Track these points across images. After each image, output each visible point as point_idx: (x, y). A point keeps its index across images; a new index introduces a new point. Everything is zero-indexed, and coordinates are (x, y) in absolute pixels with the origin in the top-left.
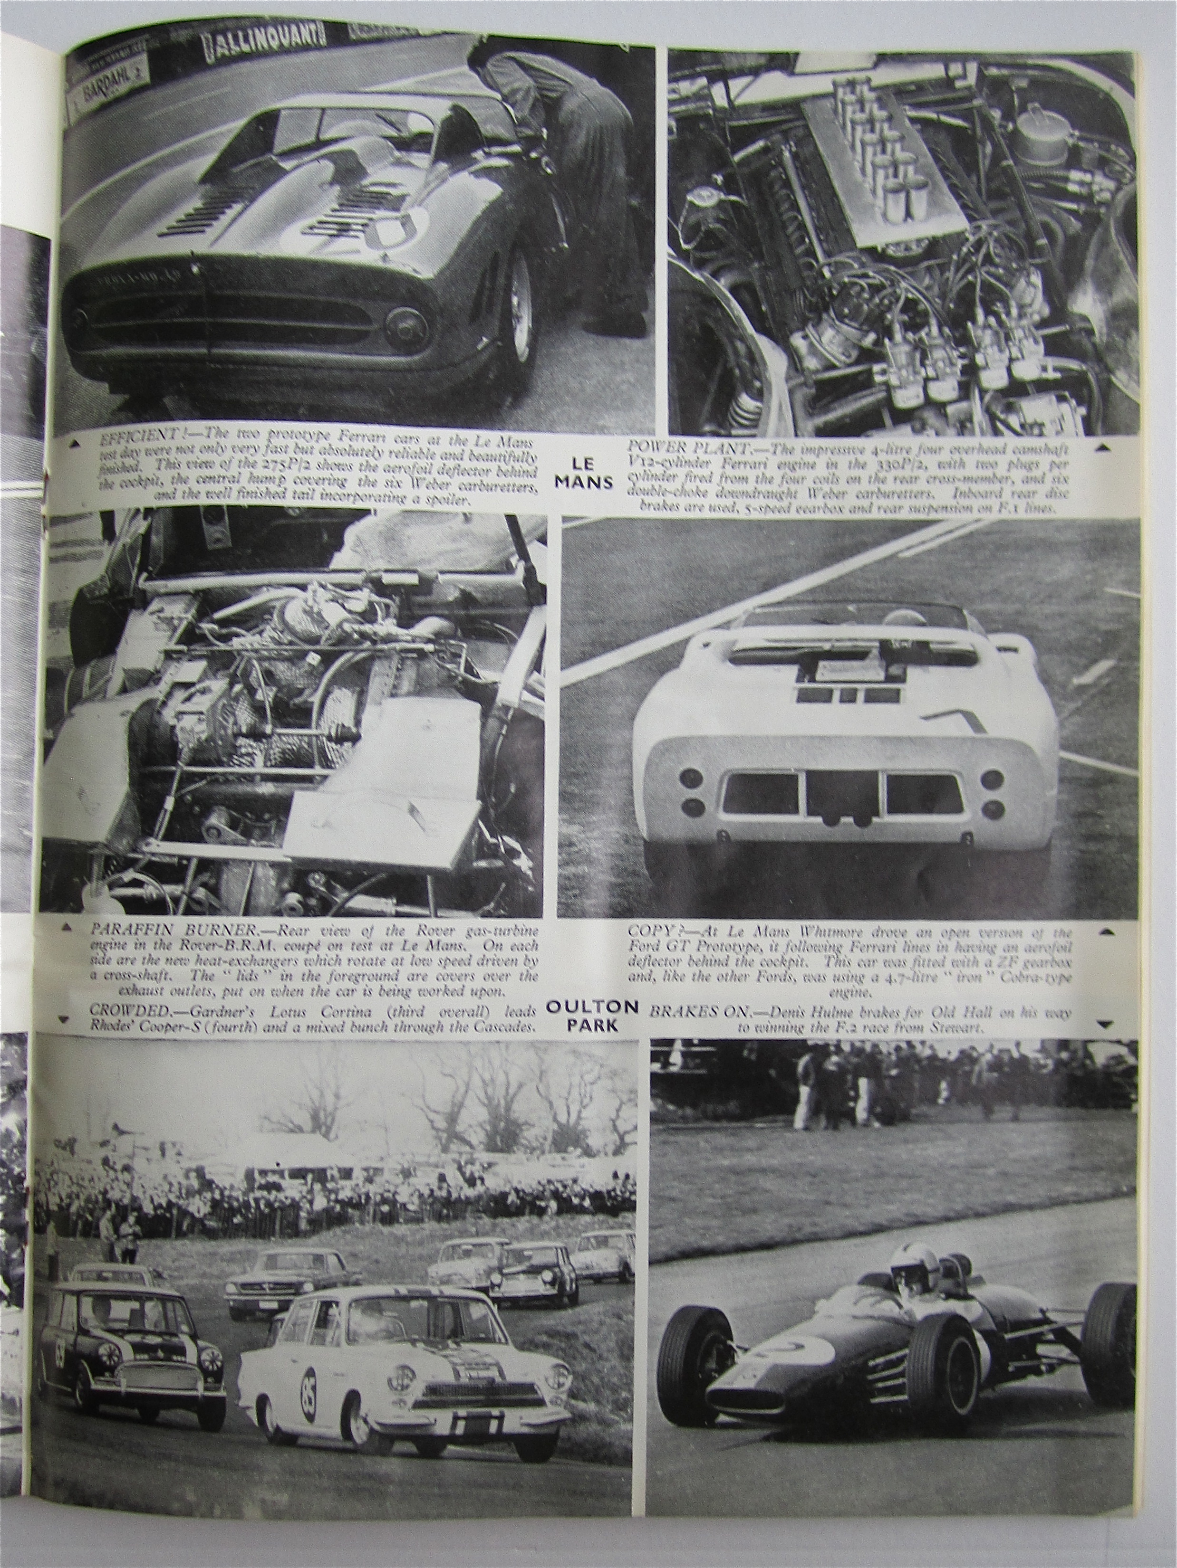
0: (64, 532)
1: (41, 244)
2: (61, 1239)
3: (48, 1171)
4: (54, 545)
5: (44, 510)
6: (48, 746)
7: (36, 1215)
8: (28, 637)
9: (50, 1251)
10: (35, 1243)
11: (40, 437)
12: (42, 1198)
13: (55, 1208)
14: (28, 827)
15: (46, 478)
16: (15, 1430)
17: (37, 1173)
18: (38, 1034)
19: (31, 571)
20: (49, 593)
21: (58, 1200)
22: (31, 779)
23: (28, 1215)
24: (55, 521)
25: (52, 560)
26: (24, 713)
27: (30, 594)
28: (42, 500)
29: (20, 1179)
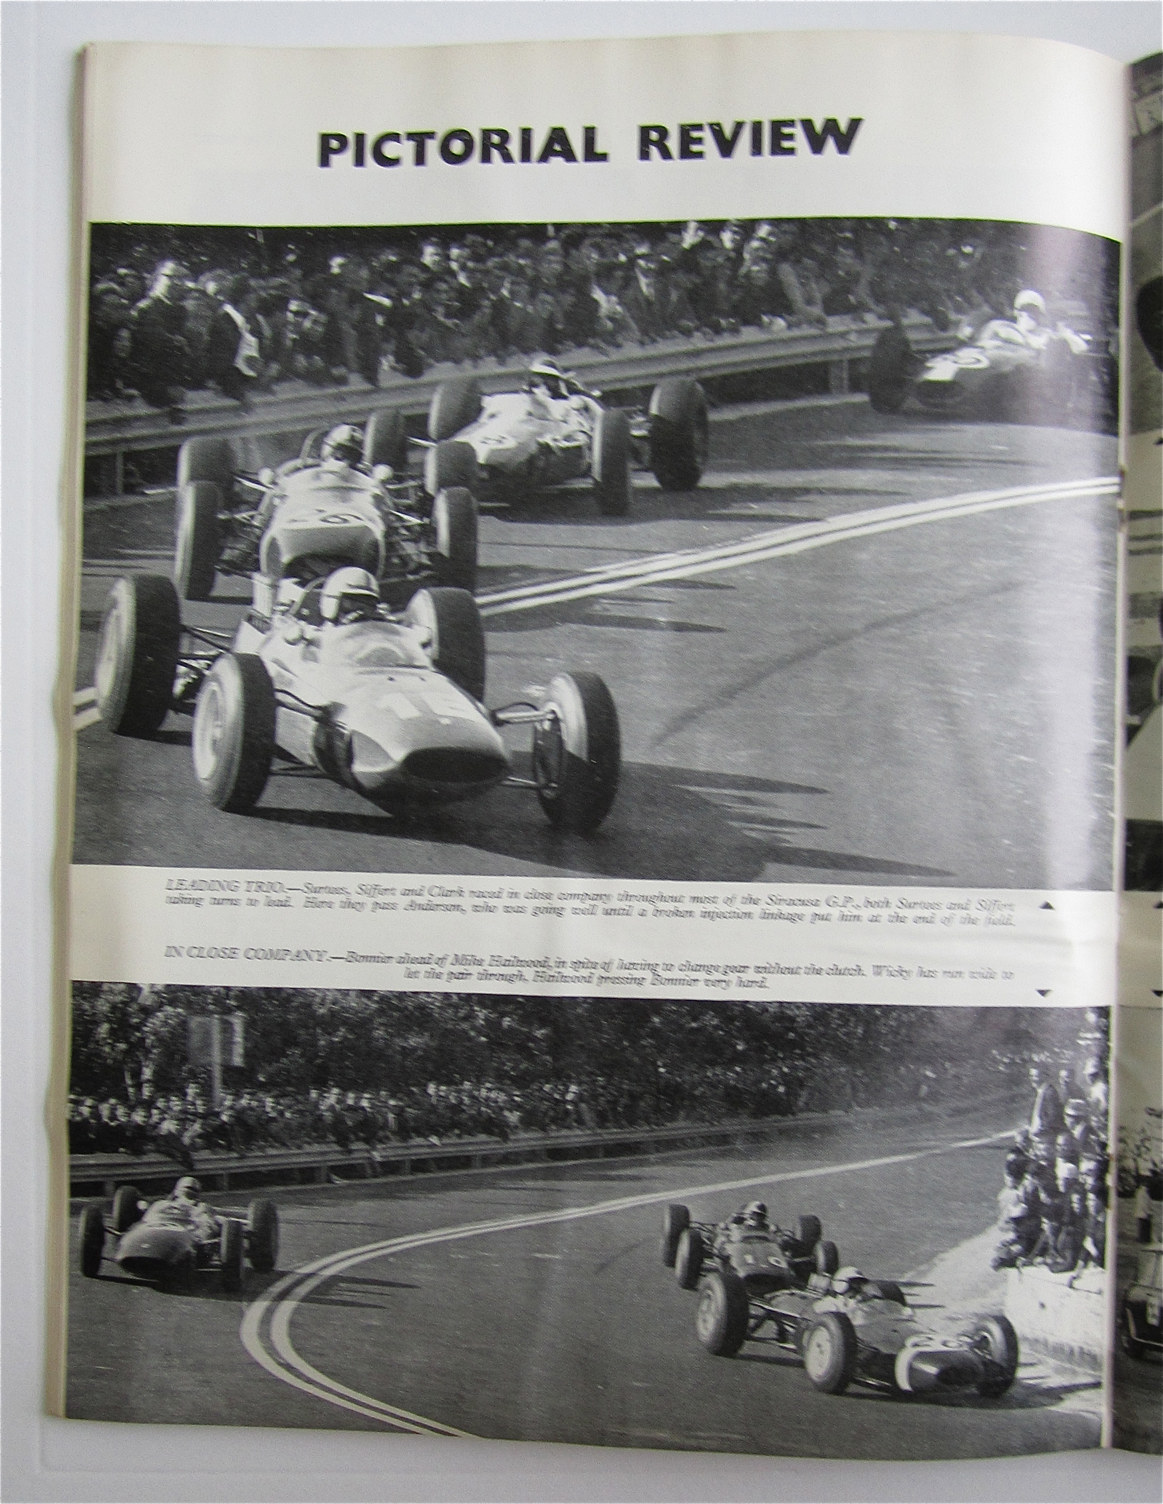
0: (1144, 526)
1: (1111, 247)
2: (1155, 1202)
3: (1138, 1138)
4: (1132, 539)
5: (1120, 504)
6: (1131, 732)
7: (1120, 1179)
8: (1107, 626)
9: (1141, 1214)
10: (1119, 1207)
11: (1116, 434)
12: (1129, 1164)
13: (1148, 1174)
14: (1112, 809)
15: (1122, 474)
16: (1097, 1385)
17: (1121, 1140)
18: (1122, 1007)
19: (1109, 564)
20: (1129, 584)
21: (1151, 1166)
22: (1112, 762)
23: (1110, 1180)
24: (1135, 515)
25: (1132, 553)
26: (1104, 699)
27: (1111, 585)
28: (1119, 495)
29: (1104, 1146)
